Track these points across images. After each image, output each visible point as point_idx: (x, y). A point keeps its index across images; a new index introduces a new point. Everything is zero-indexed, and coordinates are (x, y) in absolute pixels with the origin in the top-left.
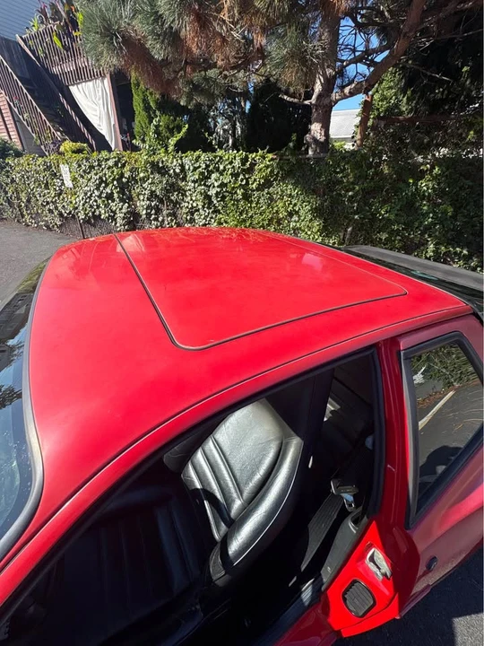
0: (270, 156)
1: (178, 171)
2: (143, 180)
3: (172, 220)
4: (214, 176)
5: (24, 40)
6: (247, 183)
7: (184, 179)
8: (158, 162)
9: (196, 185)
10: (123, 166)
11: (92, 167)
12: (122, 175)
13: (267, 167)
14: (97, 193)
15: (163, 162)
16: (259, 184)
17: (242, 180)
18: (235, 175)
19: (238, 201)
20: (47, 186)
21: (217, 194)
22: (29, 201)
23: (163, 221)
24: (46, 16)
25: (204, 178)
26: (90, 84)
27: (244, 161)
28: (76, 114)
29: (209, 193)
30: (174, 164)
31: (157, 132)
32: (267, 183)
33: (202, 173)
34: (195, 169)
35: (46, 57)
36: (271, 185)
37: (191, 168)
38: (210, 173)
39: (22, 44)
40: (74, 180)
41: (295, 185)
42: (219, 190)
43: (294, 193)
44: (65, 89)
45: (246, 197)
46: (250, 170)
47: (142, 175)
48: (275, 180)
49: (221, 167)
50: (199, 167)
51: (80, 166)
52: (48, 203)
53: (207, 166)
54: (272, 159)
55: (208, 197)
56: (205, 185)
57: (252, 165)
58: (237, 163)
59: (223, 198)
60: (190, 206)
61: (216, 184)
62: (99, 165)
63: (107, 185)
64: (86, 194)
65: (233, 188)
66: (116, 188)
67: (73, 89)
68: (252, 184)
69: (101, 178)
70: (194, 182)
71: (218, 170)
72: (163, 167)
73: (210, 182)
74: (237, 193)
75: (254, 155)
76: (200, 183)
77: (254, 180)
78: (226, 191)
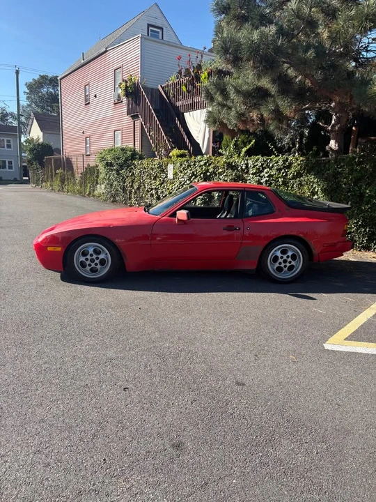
0: (301, 158)
1: (244, 167)
2: (220, 174)
4: (266, 170)
5: (163, 88)
6: (286, 175)
7: (247, 173)
8: (232, 163)
9: (254, 176)
10: (210, 165)
11: (189, 166)
12: (207, 171)
13: (299, 165)
14: (188, 182)
15: (235, 162)
16: (293, 175)
17: (283, 173)
18: (279, 170)
19: (280, 186)
20: (155, 179)
21: (266, 181)
22: (138, 188)
24: (181, 74)
25: (259, 171)
26: (199, 111)
27: (285, 161)
28: (184, 131)
29: (262, 181)
30: (242, 164)
31: (236, 145)
32: (299, 175)
33: (258, 169)
34: (254, 166)
35: (174, 97)
36: (302, 176)
37: (252, 166)
38: (264, 168)
39: (161, 89)
40: (175, 174)
41: (316, 176)
42: (267, 179)
43: (316, 181)
44: (181, 116)
45: (285, 183)
46: (289, 167)
47: (220, 170)
48: (304, 173)
49: (271, 165)
50: (257, 165)
51: (181, 165)
52: (152, 189)
53: (262, 165)
54: (302, 160)
56: (259, 176)
57: (291, 164)
58: (280, 163)
59: (270, 184)
61: (266, 175)
62: (194, 165)
63: (196, 177)
64: (180, 183)
65: (277, 178)
66: (202, 179)
67: (186, 115)
68: (289, 175)
69: (193, 172)
70: (252, 174)
71: (268, 167)
72: (235, 166)
73: (262, 174)
74: (279, 181)
75: (291, 158)
76: (256, 174)
77: (291, 173)
78: (272, 180)
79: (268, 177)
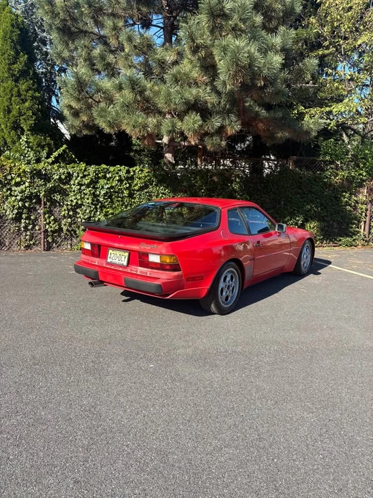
0: (146, 170)
1: (63, 177)
3: (49, 217)
4: (102, 182)
6: (130, 186)
7: (68, 183)
8: (40, 170)
9: (83, 188)
13: (146, 177)
15: (45, 170)
16: (140, 187)
17: (126, 184)
18: (121, 181)
21: (105, 195)
23: (36, 219)
25: (94, 183)
27: (128, 172)
33: (91, 179)
34: (84, 176)
37: (81, 175)
41: (167, 187)
42: (107, 191)
45: (131, 196)
46: (132, 178)
48: (152, 184)
49: (108, 176)
50: (89, 175)
53: (95, 175)
54: (148, 172)
55: (95, 195)
56: (94, 187)
58: (123, 173)
59: (110, 197)
60: (74, 204)
68: (134, 186)
71: (104, 177)
72: (46, 175)
73: (98, 185)
74: (123, 193)
75: (134, 169)
76: (88, 186)
77: (136, 185)
78: (114, 191)
79: (108, 188)
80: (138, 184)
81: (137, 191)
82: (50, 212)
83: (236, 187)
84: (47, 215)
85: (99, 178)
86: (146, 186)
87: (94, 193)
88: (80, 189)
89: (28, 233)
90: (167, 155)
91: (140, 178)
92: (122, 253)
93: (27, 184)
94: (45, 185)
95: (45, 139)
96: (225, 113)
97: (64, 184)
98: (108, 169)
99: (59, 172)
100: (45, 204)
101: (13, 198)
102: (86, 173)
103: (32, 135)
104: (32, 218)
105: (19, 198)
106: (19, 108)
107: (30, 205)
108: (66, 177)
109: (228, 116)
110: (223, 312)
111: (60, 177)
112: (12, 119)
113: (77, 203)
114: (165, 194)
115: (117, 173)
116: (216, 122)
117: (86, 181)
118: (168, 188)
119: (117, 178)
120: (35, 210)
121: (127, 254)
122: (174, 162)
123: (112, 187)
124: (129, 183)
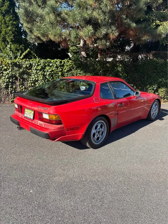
1: (28, 66)
2: (6, 70)
3: (22, 87)
4: (47, 68)
6: (62, 70)
7: (30, 69)
8: (16, 62)
9: (38, 71)
13: (70, 65)
15: (19, 62)
16: (67, 70)
17: (60, 69)
18: (57, 67)
21: (49, 75)
23: (16, 88)
25: (43, 69)
27: (61, 62)
33: (42, 67)
34: (38, 65)
37: (36, 65)
45: (63, 75)
46: (63, 66)
47: (6, 68)
48: (73, 69)
50: (41, 64)
53: (44, 64)
54: (72, 62)
55: (44, 75)
56: (43, 71)
57: (64, 64)
58: (58, 63)
59: (52, 76)
60: (34, 80)
68: (64, 70)
71: (49, 65)
72: (19, 65)
73: (45, 70)
74: (58, 74)
75: (64, 61)
76: (40, 70)
77: (65, 69)
78: (54, 73)
79: (50, 71)
80: (66, 68)
81: (66, 72)
82: (23, 84)
83: (120, 69)
84: (21, 86)
85: (46, 66)
86: (70, 70)
87: (43, 74)
88: (37, 72)
89: (12, 95)
90: (82, 53)
91: (67, 66)
92: (31, 111)
93: (10, 70)
94: (19, 70)
95: (19, 46)
96: (108, 25)
97: (29, 70)
98: (50, 61)
99: (26, 63)
100: (20, 80)
101: (4, 77)
102: (39, 64)
103: (13, 44)
104: (14, 87)
105: (6, 77)
106: (5, 30)
107: (12, 81)
108: (29, 66)
109: (110, 27)
110: (95, 147)
111: (26, 66)
112: (2, 36)
113: (35, 79)
114: (81, 74)
115: (55, 63)
116: (103, 31)
117: (39, 68)
118: (82, 71)
119: (55, 66)
120: (15, 83)
121: (33, 112)
122: (86, 56)
123: (52, 71)
124: (62, 69)
